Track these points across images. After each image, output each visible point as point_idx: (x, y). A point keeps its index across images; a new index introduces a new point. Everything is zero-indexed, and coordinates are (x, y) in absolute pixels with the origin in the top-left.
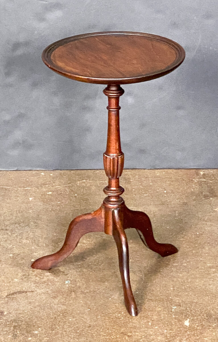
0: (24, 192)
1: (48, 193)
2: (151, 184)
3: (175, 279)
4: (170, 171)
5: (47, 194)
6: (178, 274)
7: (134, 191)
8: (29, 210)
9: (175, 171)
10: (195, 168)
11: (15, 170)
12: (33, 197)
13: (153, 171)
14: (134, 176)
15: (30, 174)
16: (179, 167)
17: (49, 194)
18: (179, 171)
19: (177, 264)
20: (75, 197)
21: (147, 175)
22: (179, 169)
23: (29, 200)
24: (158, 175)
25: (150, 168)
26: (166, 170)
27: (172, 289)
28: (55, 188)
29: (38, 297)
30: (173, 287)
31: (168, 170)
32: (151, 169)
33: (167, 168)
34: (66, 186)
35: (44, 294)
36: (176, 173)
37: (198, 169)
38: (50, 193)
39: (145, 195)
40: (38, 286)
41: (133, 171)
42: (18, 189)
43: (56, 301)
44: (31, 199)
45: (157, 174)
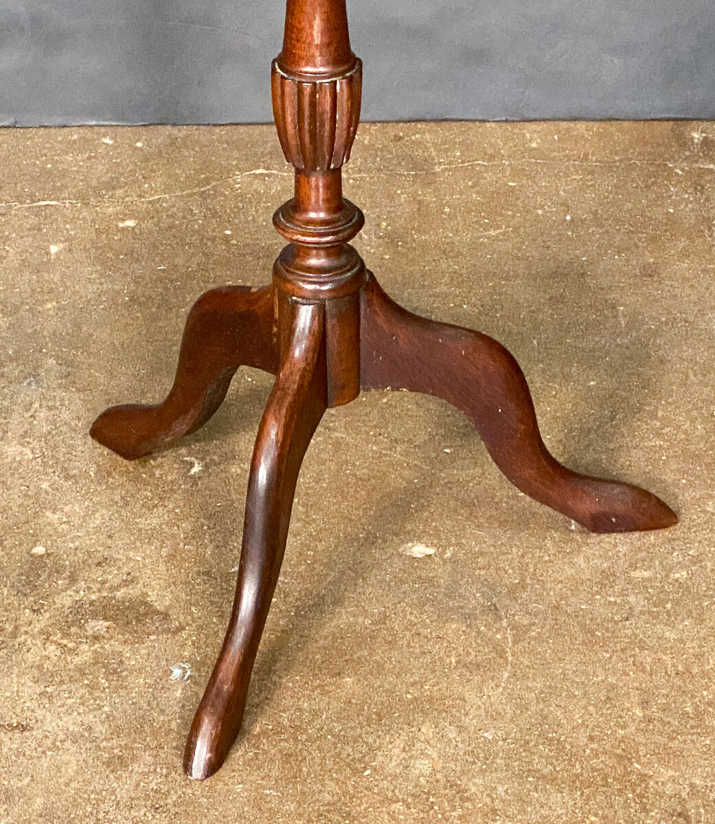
0: (33, 220)
1: (121, 225)
2: (510, 184)
3: (648, 659)
4: (581, 127)
5: (116, 226)
6: (659, 628)
7: (451, 217)
8: (44, 302)
9: (595, 126)
10: (673, 116)
11: (8, 127)
12: (63, 242)
13: (517, 129)
14: (446, 150)
15: (60, 143)
16: (611, 113)
17: (123, 229)
18: (613, 127)
19: (646, 574)
20: (227, 240)
21: (492, 146)
22: (610, 119)
23: (48, 253)
24: (534, 145)
25: (504, 119)
26: (564, 125)
27: (639, 713)
28: (150, 202)
29: (45, 762)
30: (644, 704)
31: (572, 125)
32: (506, 121)
33: (566, 116)
34: (190, 195)
35: (75, 742)
36: (600, 136)
37: (681, 120)
38: (130, 223)
39: (492, 233)
40: (50, 697)
41: (442, 131)
42: (10, 207)
43: (124, 787)
44: (54, 249)
45: (531, 141)
